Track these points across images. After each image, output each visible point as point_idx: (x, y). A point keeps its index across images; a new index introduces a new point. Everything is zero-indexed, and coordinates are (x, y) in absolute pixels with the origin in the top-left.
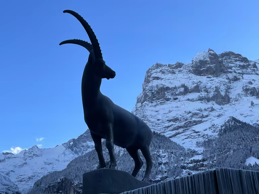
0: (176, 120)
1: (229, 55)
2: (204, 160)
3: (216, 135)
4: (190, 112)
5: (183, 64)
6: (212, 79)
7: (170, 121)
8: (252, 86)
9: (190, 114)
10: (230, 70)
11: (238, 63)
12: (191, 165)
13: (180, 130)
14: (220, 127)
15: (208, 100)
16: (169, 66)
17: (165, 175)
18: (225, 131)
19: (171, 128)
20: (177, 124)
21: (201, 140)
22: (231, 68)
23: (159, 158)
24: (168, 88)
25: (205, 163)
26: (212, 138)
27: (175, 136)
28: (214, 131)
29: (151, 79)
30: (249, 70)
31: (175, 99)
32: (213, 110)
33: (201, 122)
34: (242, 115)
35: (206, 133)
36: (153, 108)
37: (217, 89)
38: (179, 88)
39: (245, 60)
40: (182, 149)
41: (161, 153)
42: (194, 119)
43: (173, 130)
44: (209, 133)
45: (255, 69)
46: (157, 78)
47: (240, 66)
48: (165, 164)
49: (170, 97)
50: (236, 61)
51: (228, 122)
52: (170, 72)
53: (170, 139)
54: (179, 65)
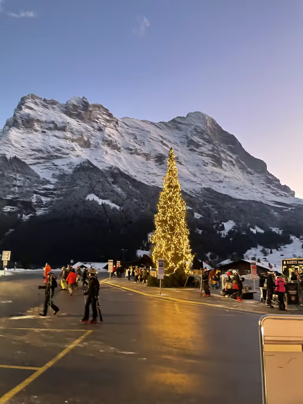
0: (39, 151)
1: (99, 107)
2: (54, 190)
3: (71, 171)
4: (54, 147)
5: (58, 103)
6: (80, 123)
7: (33, 150)
8: (110, 138)
9: (54, 149)
10: (96, 120)
11: (105, 116)
12: (42, 192)
13: (41, 161)
14: (75, 165)
15: (73, 141)
16: (45, 100)
17: (17, 196)
18: (79, 169)
19: (33, 157)
20: (40, 155)
21: (57, 173)
22: (98, 119)
23: (15, 181)
24: (38, 121)
25: (55, 192)
26: (66, 173)
27: (35, 164)
28: (70, 168)
29: (23, 107)
30: (112, 125)
31: (44, 132)
32: (74, 150)
33: (61, 157)
34: (96, 159)
35: (62, 167)
36: (19, 135)
37: (82, 134)
38: (49, 123)
39: (110, 115)
40: (38, 177)
41: (17, 176)
42: (56, 154)
43: (34, 159)
44: (66, 168)
45: (117, 125)
46: (31, 108)
47: (106, 119)
48: (18, 187)
49: (39, 129)
50: (104, 114)
51: (84, 163)
52: (44, 106)
53: (30, 166)
54: (53, 103)
